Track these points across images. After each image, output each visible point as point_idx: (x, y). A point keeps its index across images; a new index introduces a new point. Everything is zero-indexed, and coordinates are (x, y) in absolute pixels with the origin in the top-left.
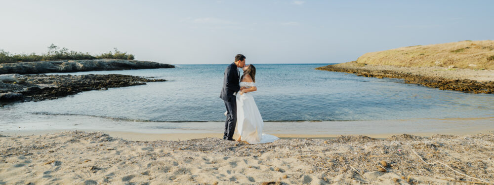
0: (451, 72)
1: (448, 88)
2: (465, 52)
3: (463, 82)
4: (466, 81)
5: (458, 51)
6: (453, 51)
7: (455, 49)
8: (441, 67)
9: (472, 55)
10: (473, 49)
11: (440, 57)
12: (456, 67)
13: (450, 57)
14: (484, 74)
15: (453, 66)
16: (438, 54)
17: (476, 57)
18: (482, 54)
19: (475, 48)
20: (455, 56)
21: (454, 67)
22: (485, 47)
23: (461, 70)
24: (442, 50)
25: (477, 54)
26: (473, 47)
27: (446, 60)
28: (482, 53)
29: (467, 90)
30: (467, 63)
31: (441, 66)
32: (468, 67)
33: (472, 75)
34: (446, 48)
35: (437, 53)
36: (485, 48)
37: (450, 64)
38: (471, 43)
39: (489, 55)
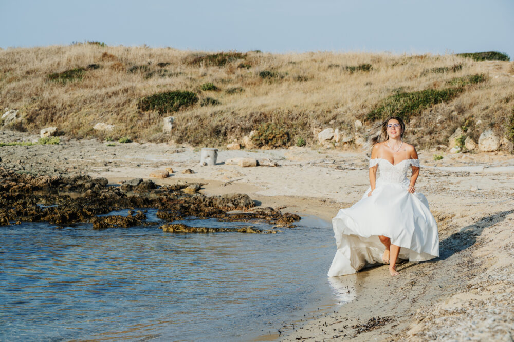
0: (46, 152)
1: (19, 213)
2: (87, 82)
3: (72, 189)
4: (79, 182)
5: (69, 75)
6: (54, 77)
7: (62, 70)
8: (18, 133)
9: (104, 91)
10: (107, 70)
11: (18, 97)
12: (62, 134)
13: (46, 95)
14: (128, 158)
15: (52, 129)
16: (14, 84)
17: (113, 98)
18: (126, 90)
19: (112, 67)
20: (61, 95)
21: (55, 134)
22: (136, 68)
23: (74, 142)
24: (25, 69)
25: (113, 89)
26: (108, 63)
27: (35, 106)
28: (127, 85)
29: (73, 216)
30: (91, 118)
31: (20, 128)
32: (92, 133)
33: (99, 160)
34: (37, 65)
35: (10, 81)
36: (134, 70)
37: (46, 120)
38: (103, 50)
39: (144, 92)
